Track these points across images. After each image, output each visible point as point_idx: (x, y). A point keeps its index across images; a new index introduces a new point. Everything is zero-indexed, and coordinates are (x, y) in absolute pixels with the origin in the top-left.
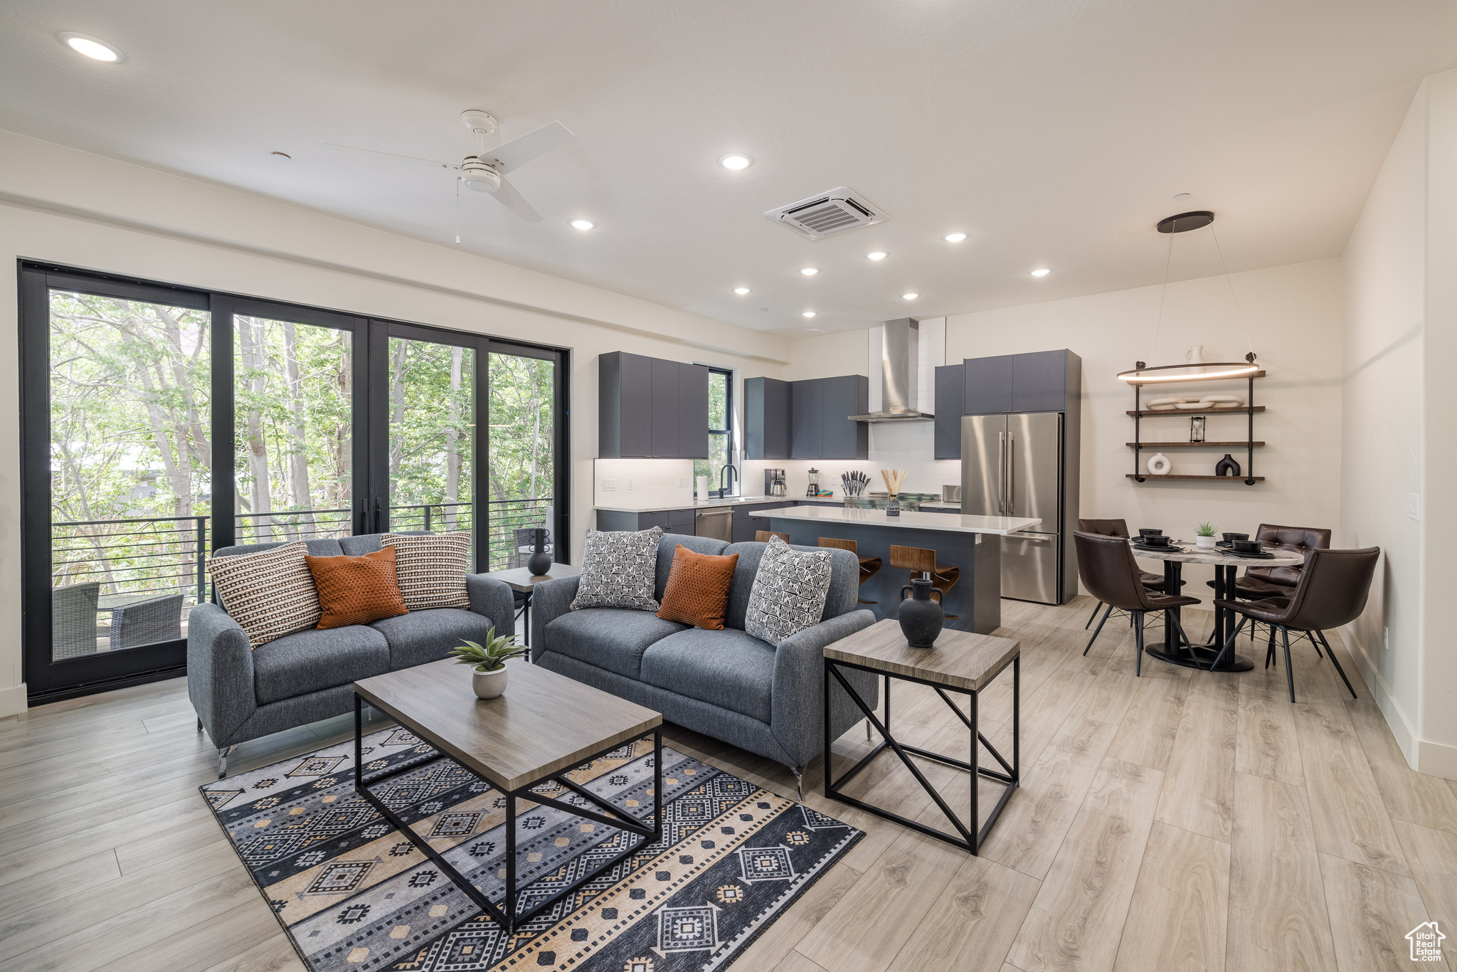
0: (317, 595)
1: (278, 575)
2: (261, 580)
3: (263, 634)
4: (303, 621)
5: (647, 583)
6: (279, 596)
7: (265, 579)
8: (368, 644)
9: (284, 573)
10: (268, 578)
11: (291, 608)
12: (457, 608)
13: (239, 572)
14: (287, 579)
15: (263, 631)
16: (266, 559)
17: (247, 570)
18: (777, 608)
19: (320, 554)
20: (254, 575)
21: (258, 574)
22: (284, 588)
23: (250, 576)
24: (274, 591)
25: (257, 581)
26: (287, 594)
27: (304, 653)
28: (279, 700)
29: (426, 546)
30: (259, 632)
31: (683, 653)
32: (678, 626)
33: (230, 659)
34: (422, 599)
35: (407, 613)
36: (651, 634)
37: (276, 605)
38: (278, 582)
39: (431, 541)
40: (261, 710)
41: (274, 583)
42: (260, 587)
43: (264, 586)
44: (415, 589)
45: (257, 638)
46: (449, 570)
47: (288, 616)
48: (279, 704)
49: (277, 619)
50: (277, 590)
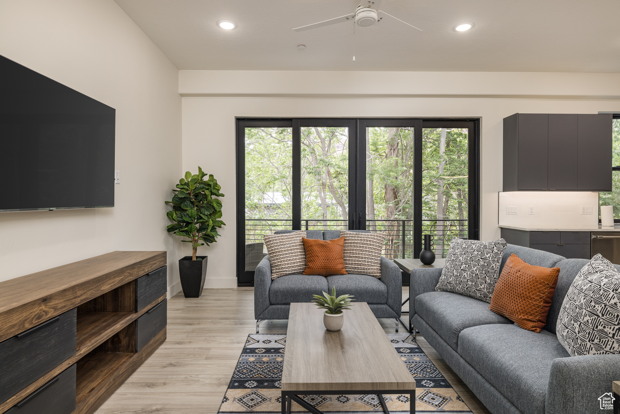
0: (305, 258)
1: (289, 245)
2: (282, 247)
3: (280, 272)
4: (297, 269)
5: (488, 281)
6: (288, 255)
7: (283, 246)
8: (317, 286)
9: (292, 245)
10: (285, 246)
11: (292, 262)
12: (372, 276)
13: (274, 242)
14: (293, 248)
15: (280, 270)
16: (286, 237)
17: (277, 241)
18: (576, 325)
19: (312, 238)
20: (279, 244)
21: (281, 244)
22: (291, 252)
23: (278, 244)
24: (286, 252)
25: (280, 247)
26: (291, 255)
27: (289, 284)
28: (278, 304)
29: (360, 239)
30: (278, 271)
31: (484, 341)
32: (501, 319)
33: (259, 280)
34: (355, 268)
35: (345, 274)
36: (472, 320)
37: (286, 259)
38: (288, 249)
39: (363, 236)
40: (271, 307)
41: (287, 249)
42: (281, 250)
43: (282, 250)
44: (352, 262)
45: (278, 274)
46: (370, 253)
47: (291, 265)
48: (278, 306)
49: (286, 266)
50: (288, 252)
